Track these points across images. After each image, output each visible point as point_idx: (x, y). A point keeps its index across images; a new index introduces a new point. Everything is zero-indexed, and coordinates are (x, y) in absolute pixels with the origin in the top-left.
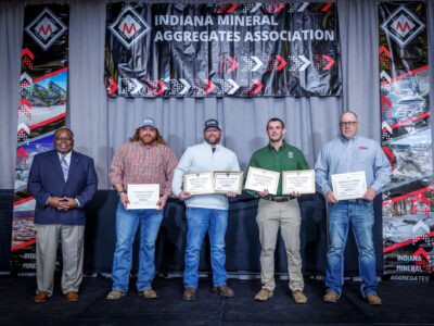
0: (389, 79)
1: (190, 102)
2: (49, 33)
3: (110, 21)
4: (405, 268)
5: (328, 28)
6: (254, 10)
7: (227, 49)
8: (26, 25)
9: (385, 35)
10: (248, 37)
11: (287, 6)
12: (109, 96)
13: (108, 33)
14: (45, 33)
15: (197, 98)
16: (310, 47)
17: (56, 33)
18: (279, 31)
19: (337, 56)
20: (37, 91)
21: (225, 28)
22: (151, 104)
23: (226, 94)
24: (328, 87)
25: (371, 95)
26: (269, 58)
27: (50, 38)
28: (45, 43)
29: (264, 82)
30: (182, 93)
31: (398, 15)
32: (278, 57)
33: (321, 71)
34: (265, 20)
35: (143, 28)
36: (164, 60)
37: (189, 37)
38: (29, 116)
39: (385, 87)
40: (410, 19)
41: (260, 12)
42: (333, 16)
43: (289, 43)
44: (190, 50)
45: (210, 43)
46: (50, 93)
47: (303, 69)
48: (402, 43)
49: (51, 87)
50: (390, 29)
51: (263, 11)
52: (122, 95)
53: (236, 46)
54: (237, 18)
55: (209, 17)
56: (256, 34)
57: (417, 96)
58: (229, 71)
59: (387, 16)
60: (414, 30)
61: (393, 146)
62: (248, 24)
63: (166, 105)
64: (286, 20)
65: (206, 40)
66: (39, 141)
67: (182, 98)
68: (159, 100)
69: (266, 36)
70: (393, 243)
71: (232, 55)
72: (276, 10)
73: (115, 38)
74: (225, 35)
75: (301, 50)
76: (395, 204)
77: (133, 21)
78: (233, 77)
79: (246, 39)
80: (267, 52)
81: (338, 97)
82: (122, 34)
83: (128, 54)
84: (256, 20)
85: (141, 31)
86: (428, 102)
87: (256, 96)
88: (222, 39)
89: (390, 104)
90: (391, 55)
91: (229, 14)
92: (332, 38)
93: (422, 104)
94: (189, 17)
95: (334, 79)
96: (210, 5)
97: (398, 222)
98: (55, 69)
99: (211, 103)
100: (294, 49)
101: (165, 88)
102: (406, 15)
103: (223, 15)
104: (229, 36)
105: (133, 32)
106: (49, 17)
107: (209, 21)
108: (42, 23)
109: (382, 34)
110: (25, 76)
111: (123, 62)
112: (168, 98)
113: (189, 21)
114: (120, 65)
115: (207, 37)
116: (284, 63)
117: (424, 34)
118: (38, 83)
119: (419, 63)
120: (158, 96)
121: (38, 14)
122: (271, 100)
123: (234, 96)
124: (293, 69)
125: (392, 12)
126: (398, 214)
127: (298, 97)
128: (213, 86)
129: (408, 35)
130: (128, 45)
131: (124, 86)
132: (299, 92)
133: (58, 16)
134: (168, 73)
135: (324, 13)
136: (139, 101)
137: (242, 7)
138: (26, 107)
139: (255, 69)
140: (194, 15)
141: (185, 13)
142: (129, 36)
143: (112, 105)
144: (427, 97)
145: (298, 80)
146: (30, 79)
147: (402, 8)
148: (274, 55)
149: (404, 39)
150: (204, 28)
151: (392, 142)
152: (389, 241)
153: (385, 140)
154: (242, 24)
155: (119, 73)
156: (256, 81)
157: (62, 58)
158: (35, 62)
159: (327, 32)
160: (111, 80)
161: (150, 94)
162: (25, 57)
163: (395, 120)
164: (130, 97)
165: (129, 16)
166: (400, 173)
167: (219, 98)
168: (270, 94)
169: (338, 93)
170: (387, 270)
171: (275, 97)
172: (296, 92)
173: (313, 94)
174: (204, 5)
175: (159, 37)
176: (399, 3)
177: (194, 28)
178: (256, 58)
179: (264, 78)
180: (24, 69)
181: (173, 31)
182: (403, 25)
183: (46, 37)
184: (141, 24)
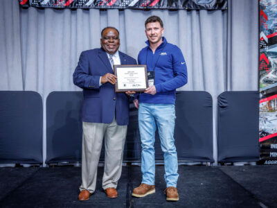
1: (95, 13)
12: (24, 7)
15: (101, 10)
23: (127, 6)
24: (214, 2)
30: (88, 4)
52: (33, 6)
61: (269, 53)
63: (73, 17)
67: (88, 9)
68: (67, 12)
70: (267, 134)
76: (270, 102)
81: (223, 11)
87: (154, 9)
89: (266, 18)
97: (272, 116)
99: (113, 15)
112: (75, 9)
120: (66, 7)
122: (166, 12)
123: (134, 8)
126: (272, 110)
127: (189, 11)
132: (192, 7)
136: (49, 12)
143: (24, 16)
151: (267, 49)
152: (264, 132)
153: (262, 47)
161: (57, 6)
163: (271, 31)
164: (41, 8)
166: (274, 76)
167: (121, 10)
168: (165, 6)
169: (224, 7)
170: (262, 156)
171: (170, 10)
172: (189, 5)
173: (202, 8)
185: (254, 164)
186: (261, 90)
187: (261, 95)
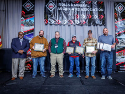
1: (67, 26)
2: (29, 7)
3: (46, 4)
4: (122, 69)
5: (102, 8)
6: (83, 3)
7: (77, 13)
8: (23, 4)
9: (116, 10)
11: (92, 2)
12: (46, 24)
13: (45, 7)
14: (28, 7)
15: (69, 25)
17: (31, 7)
18: (90, 8)
19: (104, 15)
20: (26, 22)
21: (76, 7)
22: (56, 27)
23: (76, 24)
24: (102, 23)
25: (113, 25)
27: (29, 8)
28: (28, 9)
29: (86, 21)
30: (65, 24)
31: (119, 5)
33: (100, 19)
34: (86, 5)
35: (55, 6)
36: (60, 15)
37: (66, 9)
38: (24, 29)
39: (116, 23)
41: (85, 3)
42: (103, 5)
43: (92, 12)
45: (72, 11)
46: (30, 23)
47: (96, 18)
49: (30, 21)
51: (86, 3)
52: (49, 24)
53: (79, 12)
54: (79, 4)
55: (72, 4)
56: (84, 9)
57: (124, 26)
58: (77, 18)
59: (116, 5)
62: (82, 6)
64: (91, 5)
66: (26, 36)
68: (59, 26)
69: (86, 10)
70: (119, 63)
71: (78, 14)
72: (89, 3)
73: (47, 9)
74: (76, 9)
76: (119, 53)
78: (78, 20)
79: (81, 10)
81: (104, 26)
82: (49, 8)
83: (51, 13)
84: (84, 5)
87: (84, 25)
88: (75, 10)
89: (117, 28)
91: (77, 4)
92: (103, 11)
94: (66, 4)
95: (103, 21)
96: (72, 1)
97: (120, 57)
98: (31, 17)
99: (72, 26)
101: (60, 22)
102: (121, 5)
103: (75, 3)
105: (52, 7)
106: (29, 3)
108: (27, 4)
110: (22, 18)
111: (49, 15)
112: (61, 25)
113: (66, 5)
114: (49, 16)
115: (71, 9)
116: (91, 17)
118: (26, 20)
120: (58, 24)
121: (26, 2)
122: (88, 26)
123: (78, 25)
124: (93, 18)
125: (118, 4)
126: (120, 56)
127: (94, 25)
128: (73, 22)
129: (122, 10)
130: (51, 11)
131: (49, 21)
132: (95, 24)
133: (32, 3)
134: (61, 17)
135: (101, 4)
136: (53, 26)
137: (80, 2)
138: (23, 26)
139: (84, 18)
140: (68, 3)
142: (51, 8)
143: (46, 26)
145: (94, 21)
146: (24, 19)
147: (120, 3)
148: (88, 14)
149: (121, 11)
150: (70, 7)
151: (118, 37)
152: (117, 62)
153: (116, 37)
154: (80, 6)
155: (48, 18)
156: (84, 21)
157: (32, 13)
158: (25, 14)
159: (102, 9)
160: (46, 20)
161: (56, 24)
162: (22, 13)
163: (119, 32)
164: (51, 25)
165: (51, 3)
166: (120, 45)
167: (74, 25)
168: (87, 24)
170: (117, 69)
171: (89, 25)
172: (94, 24)
173: (98, 25)
174: (70, 1)
175: (59, 9)
176: (119, 2)
177: (68, 7)
178: (84, 15)
179: (86, 20)
180: (22, 16)
181: (63, 7)
182: (121, 8)
183: (28, 8)
184: (54, 5)
185: (115, 72)
186: (116, 49)
187: (116, 51)
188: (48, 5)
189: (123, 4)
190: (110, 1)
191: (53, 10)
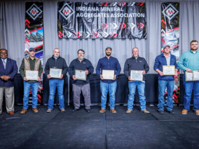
0: (164, 32)
1: (90, 40)
2: (35, 13)
3: (59, 9)
5: (142, 12)
6: (114, 5)
7: (104, 21)
8: (26, 10)
9: (163, 15)
10: (112, 15)
11: (127, 4)
12: (60, 38)
13: (58, 14)
15: (93, 39)
16: (135, 20)
17: (38, 13)
18: (124, 13)
19: (145, 23)
20: (32, 36)
21: (103, 12)
22: (75, 41)
23: (104, 37)
24: (142, 35)
25: (158, 38)
26: (120, 24)
27: (36, 15)
28: (34, 17)
29: (118, 33)
30: (87, 37)
31: (169, 8)
32: (123, 23)
33: (139, 29)
34: (119, 9)
35: (72, 12)
37: (90, 15)
38: (29, 46)
39: (163, 35)
40: (173, 9)
41: (116, 6)
42: (144, 8)
43: (127, 18)
44: (90, 21)
45: (98, 18)
46: (37, 37)
47: (132, 28)
48: (170, 19)
49: (37, 34)
50: (165, 13)
51: (118, 6)
52: (64, 38)
53: (107, 19)
54: (108, 8)
55: (97, 8)
56: (115, 14)
57: (175, 39)
58: (105, 28)
59: (165, 8)
60: (174, 13)
62: (112, 11)
63: (81, 42)
64: (126, 9)
65: (96, 17)
67: (87, 39)
68: (78, 40)
69: (119, 15)
71: (106, 22)
72: (123, 5)
73: (61, 16)
75: (132, 21)
77: (68, 9)
78: (106, 31)
79: (111, 16)
80: (119, 21)
81: (145, 39)
82: (64, 14)
83: (66, 22)
84: (115, 9)
85: (71, 13)
86: (179, 41)
87: (115, 39)
88: (102, 16)
89: (164, 42)
90: (166, 23)
91: (105, 7)
92: (144, 16)
93: (176, 42)
94: (89, 8)
95: (144, 32)
96: (98, 3)
98: (38, 28)
99: (98, 41)
100: (129, 20)
101: (81, 35)
102: (172, 8)
103: (103, 6)
104: (105, 15)
105: (68, 13)
106: (35, 7)
107: (97, 9)
108: (33, 9)
109: (162, 15)
110: (27, 30)
111: (65, 25)
112: (82, 39)
114: (63, 26)
115: (96, 15)
116: (125, 26)
117: (178, 15)
118: (32, 33)
119: (176, 26)
120: (78, 38)
121: (31, 6)
122: (120, 40)
123: (106, 38)
124: (129, 28)
125: (166, 6)
127: (130, 39)
128: (99, 34)
129: (172, 16)
130: (66, 19)
131: (65, 34)
132: (131, 37)
133: (39, 7)
134: (82, 29)
135: (141, 7)
136: (71, 40)
137: (109, 4)
138: (28, 42)
139: (115, 28)
140: (91, 7)
141: (88, 6)
142: (66, 15)
143: (60, 41)
144: (178, 39)
145: (131, 32)
146: (29, 32)
147: (170, 5)
148: (122, 23)
149: (170, 17)
150: (95, 12)
154: (110, 10)
155: (63, 29)
156: (115, 32)
157: (40, 23)
158: (30, 25)
159: (142, 14)
160: (60, 32)
161: (75, 37)
162: (26, 22)
164: (67, 39)
165: (66, 7)
167: (101, 39)
168: (120, 37)
169: (146, 37)
171: (123, 39)
173: (136, 38)
174: (95, 3)
175: (78, 15)
176: (169, 3)
177: (92, 12)
178: (115, 24)
179: (118, 31)
180: (26, 27)
181: (84, 13)
182: (170, 11)
183: (34, 15)
184: (71, 10)
188: (63, 10)
189: (174, 6)
190: (155, 2)
191: (69, 17)
